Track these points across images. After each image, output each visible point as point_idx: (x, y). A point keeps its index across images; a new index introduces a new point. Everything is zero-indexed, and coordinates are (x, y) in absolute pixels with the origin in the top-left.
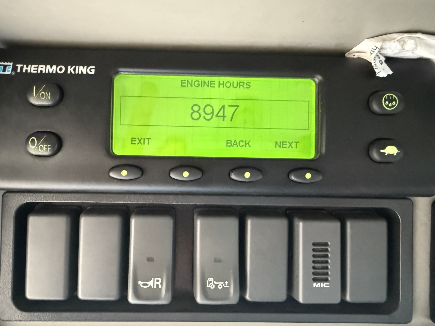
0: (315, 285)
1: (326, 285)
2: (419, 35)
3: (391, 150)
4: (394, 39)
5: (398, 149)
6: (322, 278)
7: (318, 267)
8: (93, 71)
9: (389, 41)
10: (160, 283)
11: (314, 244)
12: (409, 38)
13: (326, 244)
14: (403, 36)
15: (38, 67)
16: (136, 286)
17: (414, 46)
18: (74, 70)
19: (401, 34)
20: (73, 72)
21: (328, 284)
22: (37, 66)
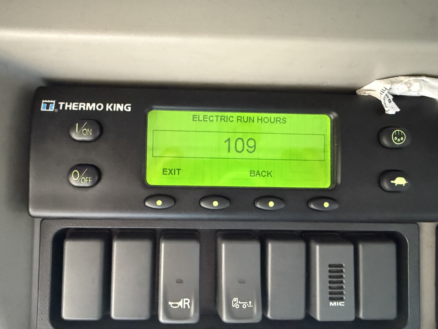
0: (331, 303)
1: (341, 304)
2: (424, 78)
3: (400, 181)
4: (401, 81)
5: (406, 180)
6: (338, 297)
7: (333, 287)
8: (130, 108)
9: (396, 83)
10: (189, 304)
11: (330, 266)
12: (415, 81)
13: (341, 266)
14: (409, 79)
15: (78, 105)
16: (166, 306)
17: (419, 88)
18: (112, 107)
19: (408, 77)
20: (111, 110)
21: (344, 303)
22: (77, 103)
